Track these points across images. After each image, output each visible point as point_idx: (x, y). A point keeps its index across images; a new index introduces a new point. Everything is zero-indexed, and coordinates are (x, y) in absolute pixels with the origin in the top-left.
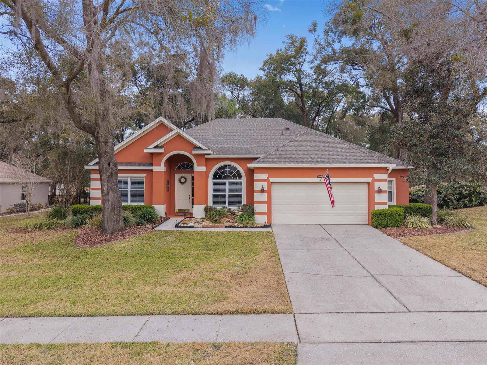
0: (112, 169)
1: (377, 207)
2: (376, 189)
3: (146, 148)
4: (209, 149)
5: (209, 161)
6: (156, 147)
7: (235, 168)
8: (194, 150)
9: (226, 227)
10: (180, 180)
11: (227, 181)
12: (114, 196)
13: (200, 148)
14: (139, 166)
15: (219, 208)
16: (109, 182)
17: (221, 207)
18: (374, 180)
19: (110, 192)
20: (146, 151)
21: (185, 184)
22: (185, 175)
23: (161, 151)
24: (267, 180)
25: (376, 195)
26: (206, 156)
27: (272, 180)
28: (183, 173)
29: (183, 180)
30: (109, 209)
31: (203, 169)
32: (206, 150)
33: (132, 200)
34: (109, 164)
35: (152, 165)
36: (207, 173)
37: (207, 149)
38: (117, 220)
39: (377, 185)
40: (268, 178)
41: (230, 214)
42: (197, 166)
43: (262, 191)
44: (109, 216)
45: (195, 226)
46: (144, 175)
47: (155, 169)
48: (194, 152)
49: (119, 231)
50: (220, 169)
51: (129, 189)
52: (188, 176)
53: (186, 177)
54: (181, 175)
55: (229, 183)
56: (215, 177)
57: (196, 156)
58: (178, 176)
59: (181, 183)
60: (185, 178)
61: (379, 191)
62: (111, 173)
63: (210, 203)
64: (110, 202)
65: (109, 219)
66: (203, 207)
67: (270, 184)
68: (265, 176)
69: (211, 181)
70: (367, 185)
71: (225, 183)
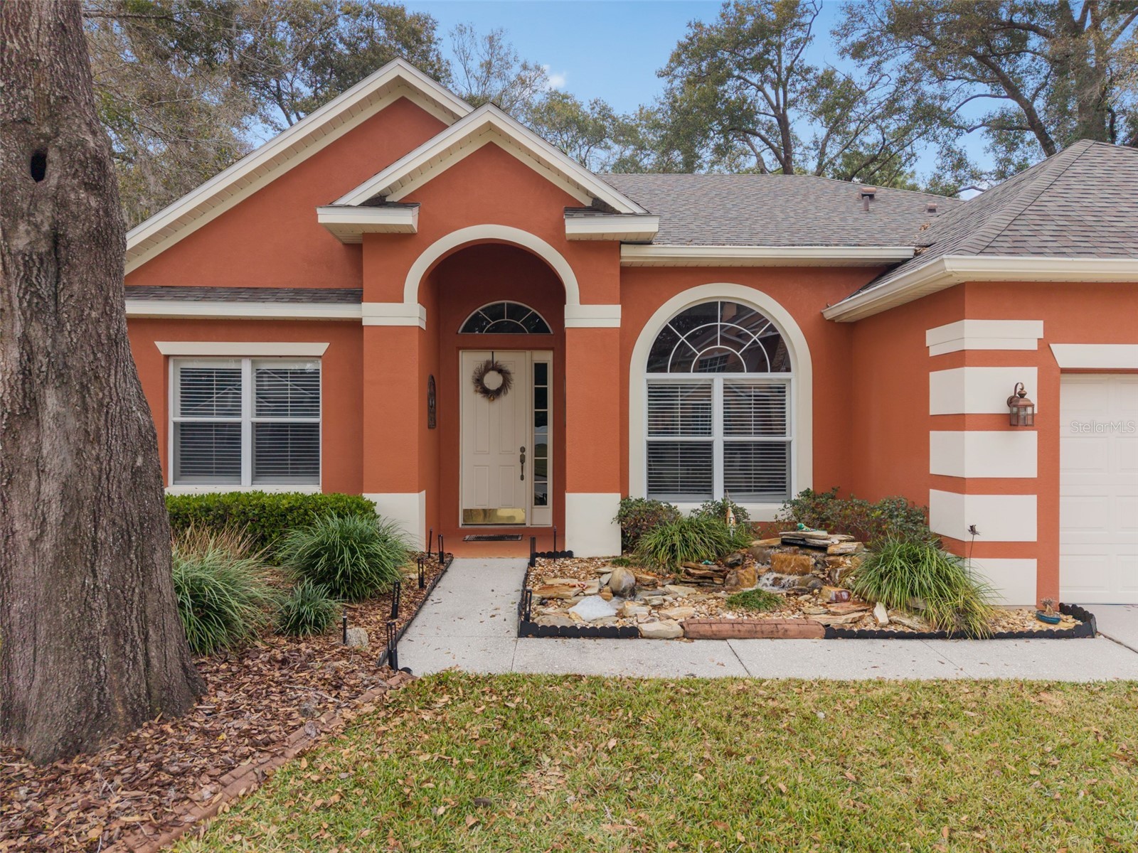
0: (62, 204)
3: (330, 205)
4: (648, 214)
5: (637, 279)
6: (378, 202)
7: (753, 318)
8: (571, 216)
9: (831, 634)
10: (479, 381)
11: (719, 380)
12: (90, 437)
13: (600, 208)
14: (293, 300)
15: (687, 507)
16: (34, 312)
17: (698, 506)
19: (52, 401)
20: (326, 216)
21: (504, 400)
22: (502, 357)
23: (406, 219)
24: (1040, 357)
26: (628, 253)
27: (1067, 354)
28: (492, 348)
29: (493, 381)
30: (47, 545)
31: (608, 316)
32: (634, 215)
33: (260, 472)
34: (38, 167)
37: (638, 210)
38: (117, 632)
40: (1044, 344)
41: (777, 542)
42: (584, 300)
43: (1013, 419)
44: (48, 601)
45: (646, 628)
46: (320, 348)
47: (373, 313)
48: (576, 227)
49: (138, 716)
50: (685, 320)
51: (247, 417)
52: (520, 364)
53: (509, 368)
54: (484, 356)
55: (727, 389)
56: (656, 363)
57: (581, 249)
58: (469, 362)
59: (486, 392)
60: (500, 371)
62: (56, 239)
63: (638, 488)
64: (50, 488)
65: (42, 631)
66: (611, 502)
67: (1053, 377)
69: (640, 379)
71: (708, 388)
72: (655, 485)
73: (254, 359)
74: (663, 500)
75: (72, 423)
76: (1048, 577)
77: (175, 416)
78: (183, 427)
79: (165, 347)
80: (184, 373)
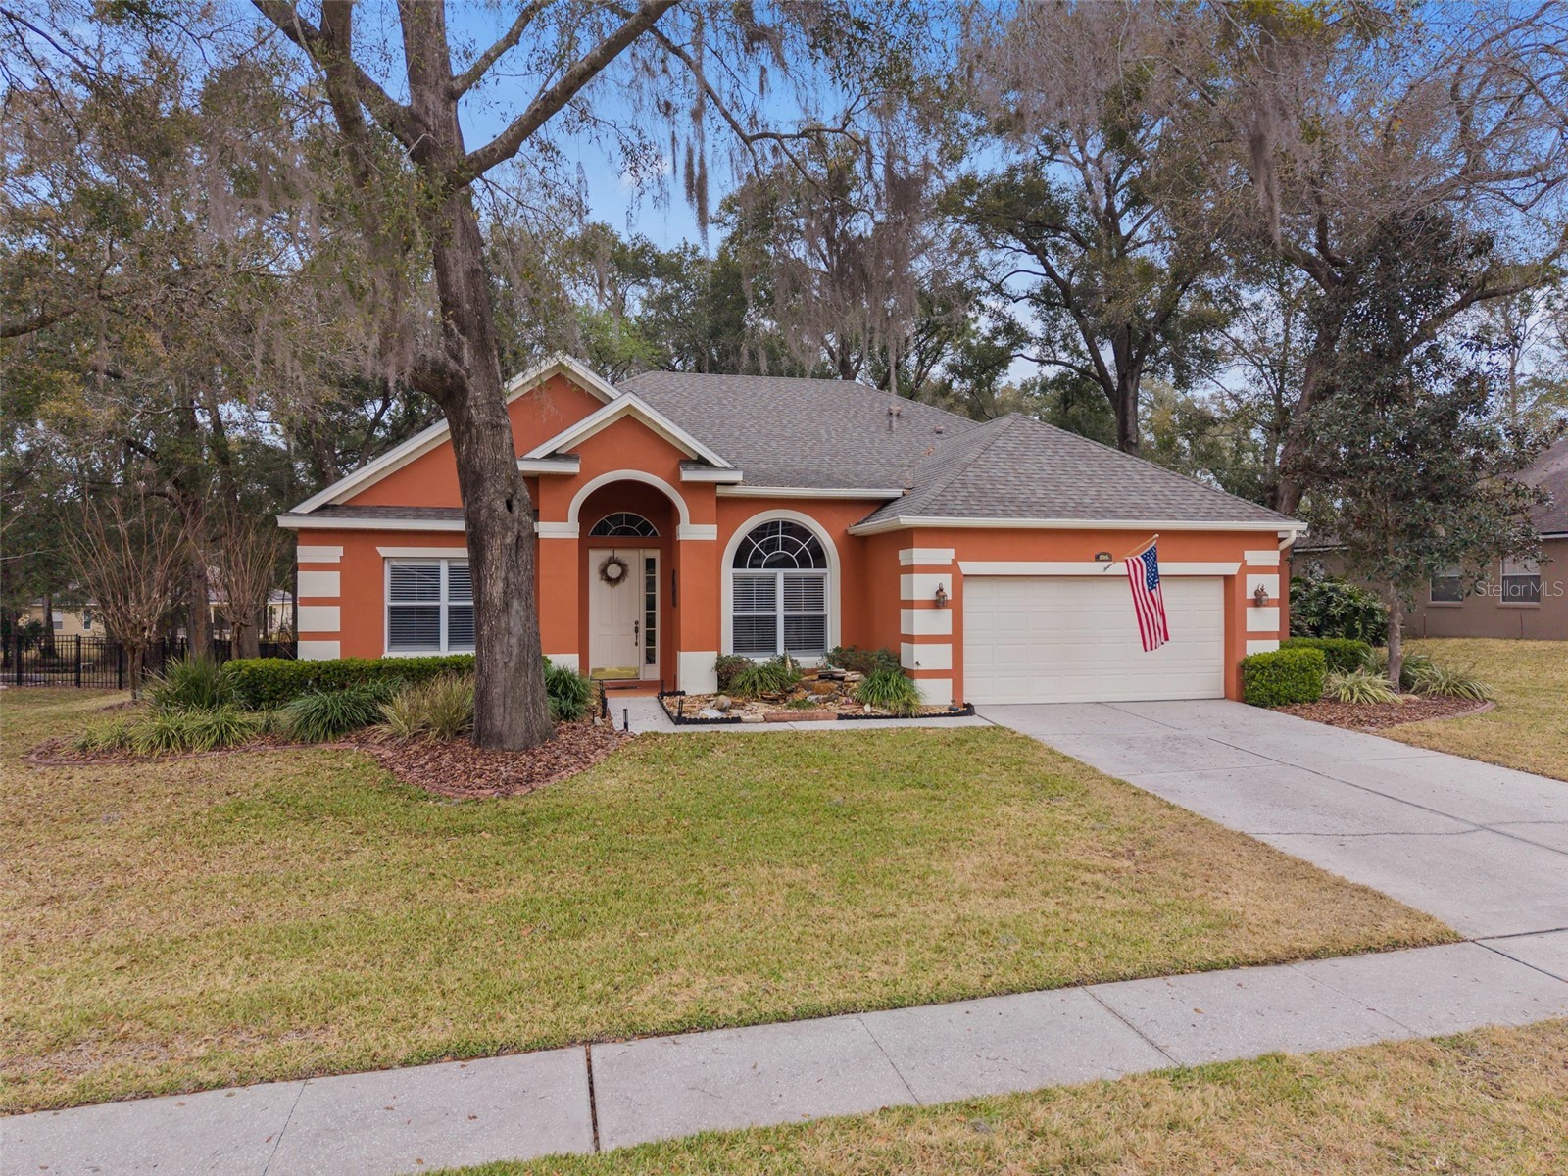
0: (521, 523)
1: (1254, 648)
2: (1250, 595)
4: (736, 469)
5: (727, 506)
6: (553, 456)
7: (803, 533)
8: (685, 469)
9: (841, 717)
10: (603, 572)
11: (780, 574)
12: (528, 619)
13: (702, 462)
15: (760, 660)
16: (510, 569)
17: (768, 659)
18: (1246, 570)
20: (522, 465)
21: (623, 585)
22: (620, 554)
23: (573, 468)
24: (952, 569)
25: (1251, 612)
26: (721, 491)
27: (967, 567)
28: (613, 548)
29: (614, 571)
31: (708, 532)
32: (726, 469)
33: (454, 641)
34: (509, 506)
35: (536, 516)
37: (729, 466)
38: (534, 703)
39: (1253, 583)
40: (955, 562)
41: (816, 677)
42: (692, 522)
43: (938, 603)
45: (744, 718)
47: (547, 530)
48: (689, 476)
49: (543, 738)
50: (758, 533)
51: (444, 602)
52: (634, 559)
53: (627, 562)
54: (608, 553)
55: (787, 580)
56: (738, 562)
57: (690, 489)
58: (597, 558)
59: (609, 580)
60: (620, 564)
61: (1259, 601)
62: (519, 538)
63: (728, 649)
66: (710, 658)
67: (960, 580)
68: (944, 555)
69: (728, 573)
70: (1221, 583)
71: (772, 581)
72: (738, 646)
73: (450, 559)
74: (745, 656)
75: (522, 613)
76: (958, 688)
77: (388, 602)
78: (392, 608)
79: (384, 551)
80: (394, 569)
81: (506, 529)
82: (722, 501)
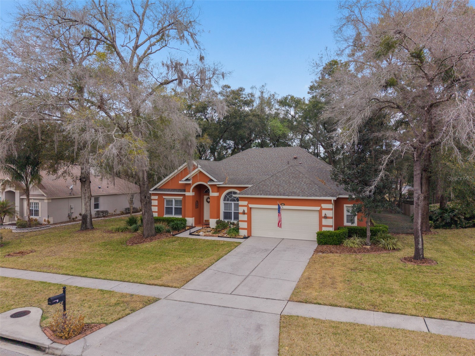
1: (324, 229)
2: (323, 215)
3: (181, 181)
4: (219, 181)
5: (220, 189)
6: (186, 180)
8: (208, 182)
9: (219, 236)
10: (207, 200)
11: (233, 203)
13: (213, 180)
14: (178, 192)
15: (227, 221)
18: (322, 209)
20: (180, 182)
23: (190, 182)
24: (247, 206)
25: (323, 220)
26: (217, 186)
27: (250, 206)
29: (209, 200)
31: (216, 194)
32: (216, 182)
33: (175, 214)
34: (145, 197)
35: (185, 191)
36: (218, 198)
39: (324, 212)
40: (248, 204)
42: (212, 192)
43: (244, 213)
46: (182, 197)
47: (187, 194)
48: (210, 183)
50: (228, 194)
51: (174, 206)
54: (208, 196)
55: (235, 204)
56: (224, 200)
57: (211, 186)
58: (205, 197)
59: (208, 202)
61: (326, 217)
63: (222, 218)
66: (216, 220)
67: (249, 208)
68: (245, 203)
69: (222, 202)
70: (318, 212)
71: (232, 204)
72: (224, 218)
73: (174, 199)
74: (225, 220)
76: (249, 232)
77: (165, 206)
78: (166, 208)
79: (164, 197)
80: (167, 200)
81: (144, 201)
82: (219, 187)
